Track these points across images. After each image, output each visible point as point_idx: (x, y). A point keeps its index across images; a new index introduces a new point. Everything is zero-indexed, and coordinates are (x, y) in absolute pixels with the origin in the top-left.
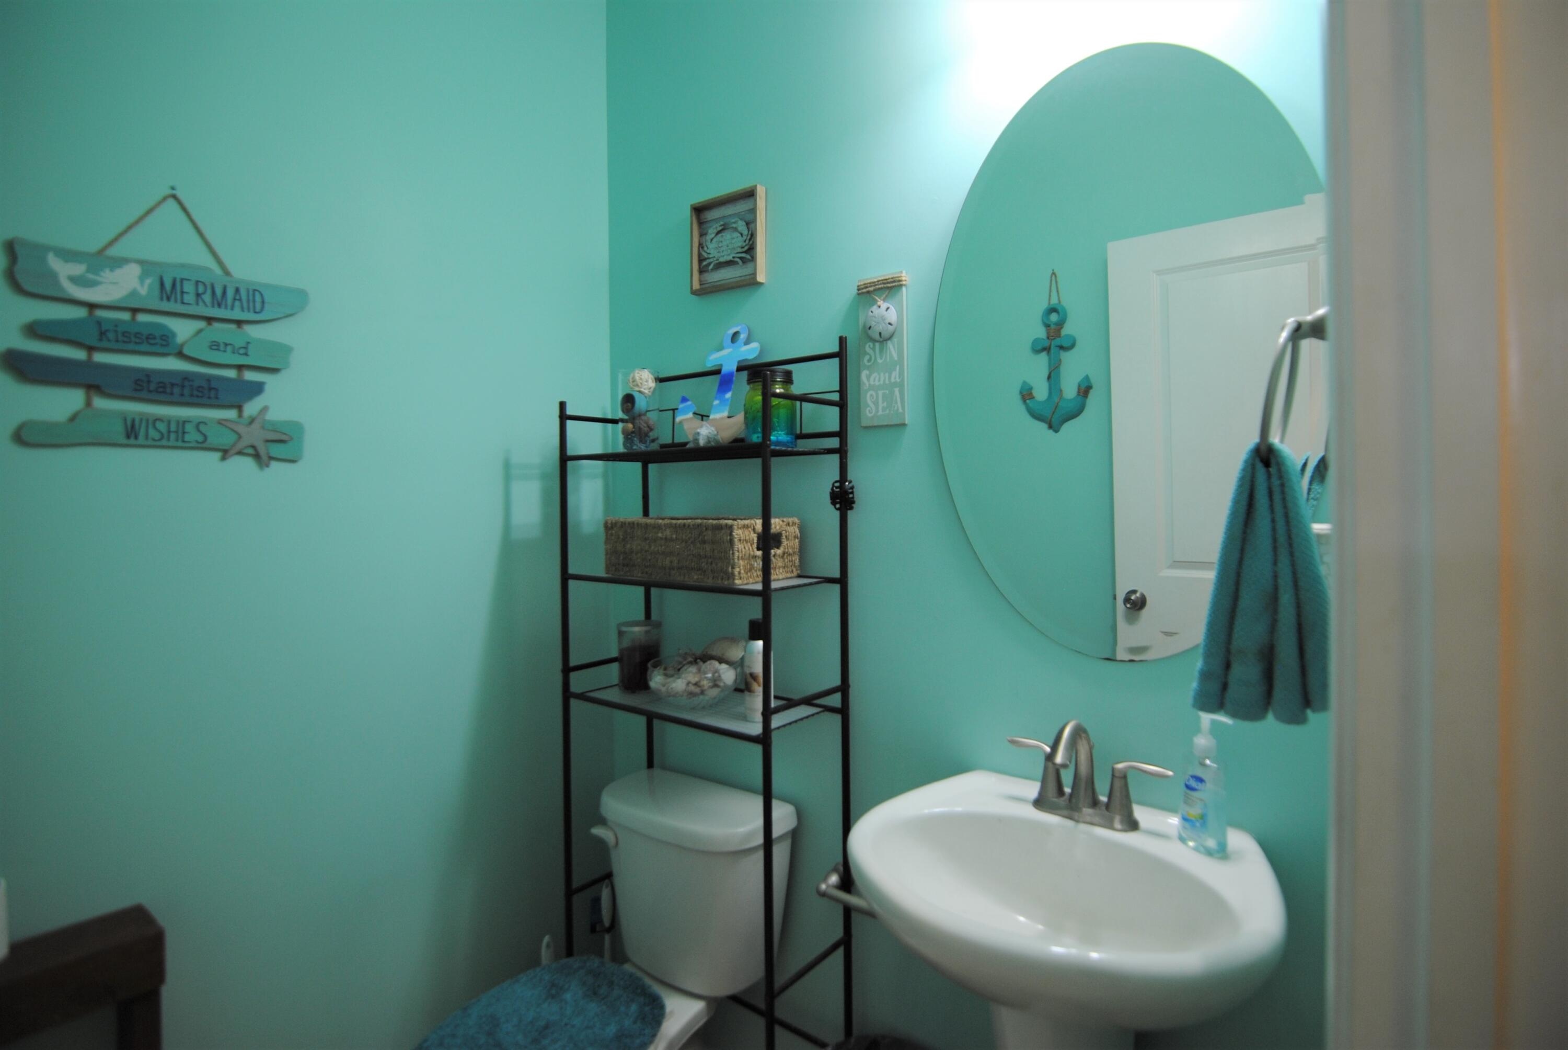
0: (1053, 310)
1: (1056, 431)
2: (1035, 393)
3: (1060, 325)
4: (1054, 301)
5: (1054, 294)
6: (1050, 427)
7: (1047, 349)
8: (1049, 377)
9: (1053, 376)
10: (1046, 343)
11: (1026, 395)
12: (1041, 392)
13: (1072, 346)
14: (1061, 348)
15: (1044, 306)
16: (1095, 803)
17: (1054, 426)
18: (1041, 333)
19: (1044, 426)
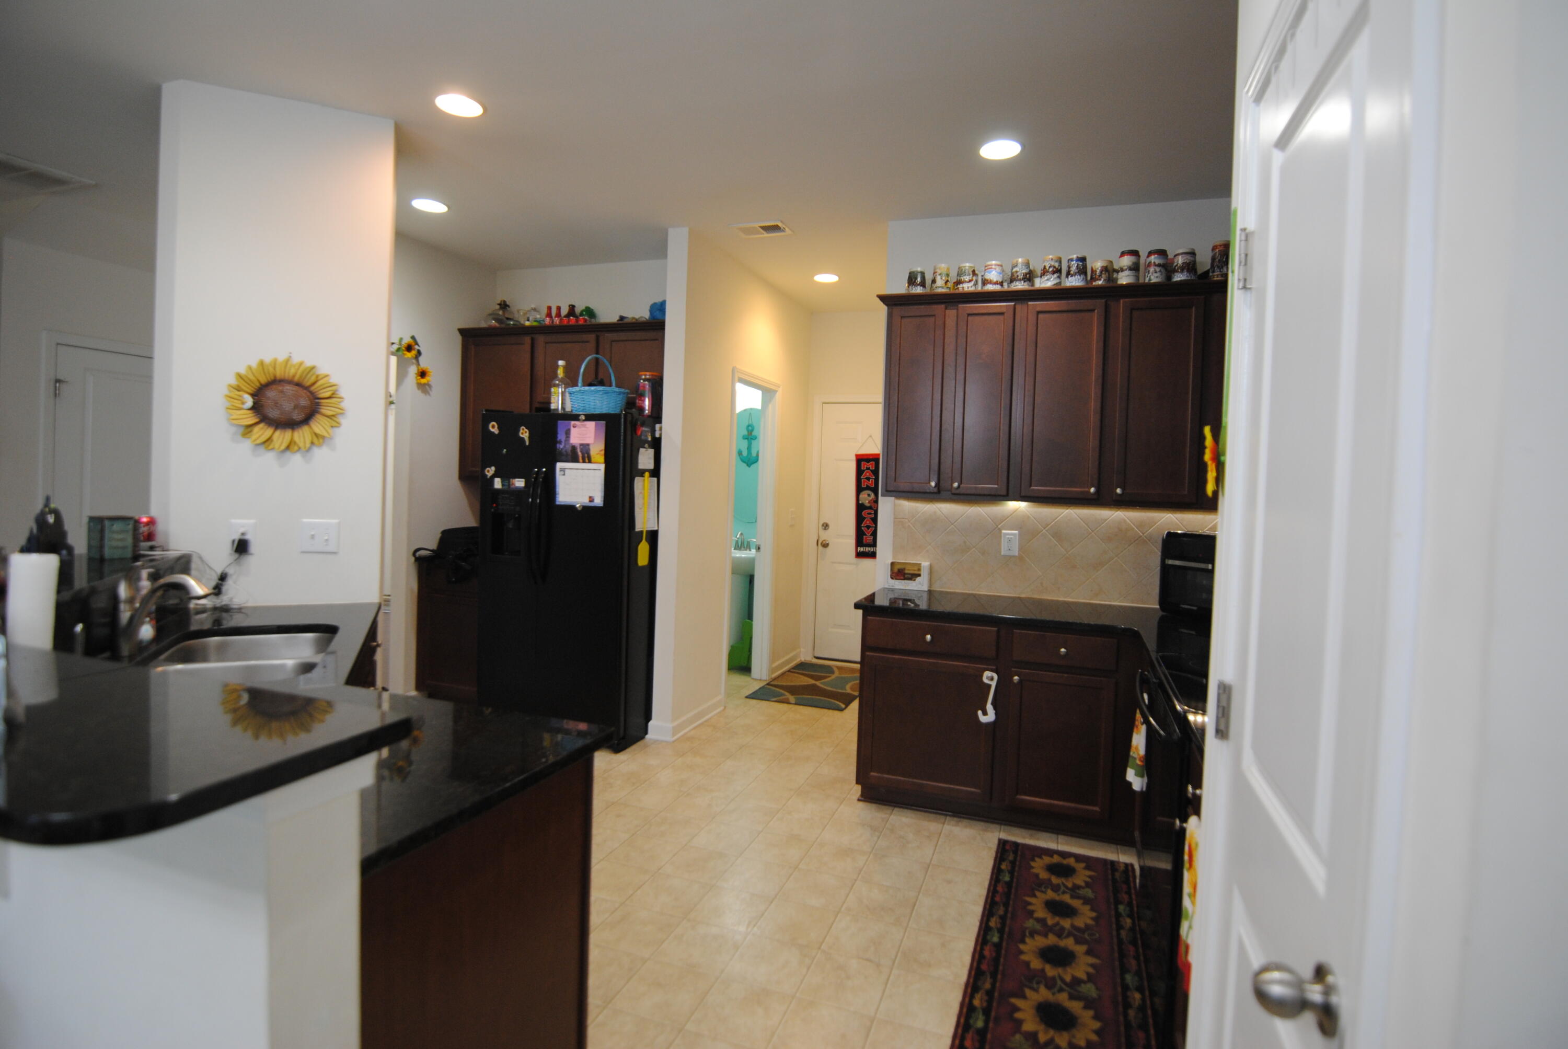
0: (749, 426)
1: (749, 467)
2: (743, 454)
3: (752, 431)
4: (750, 423)
5: (750, 420)
6: (747, 465)
7: (748, 439)
8: (748, 449)
9: (749, 448)
10: (747, 437)
11: (740, 453)
12: (745, 453)
13: (756, 438)
14: (752, 439)
15: (747, 424)
16: (744, 547)
17: (749, 465)
18: (746, 433)
19: (745, 465)
